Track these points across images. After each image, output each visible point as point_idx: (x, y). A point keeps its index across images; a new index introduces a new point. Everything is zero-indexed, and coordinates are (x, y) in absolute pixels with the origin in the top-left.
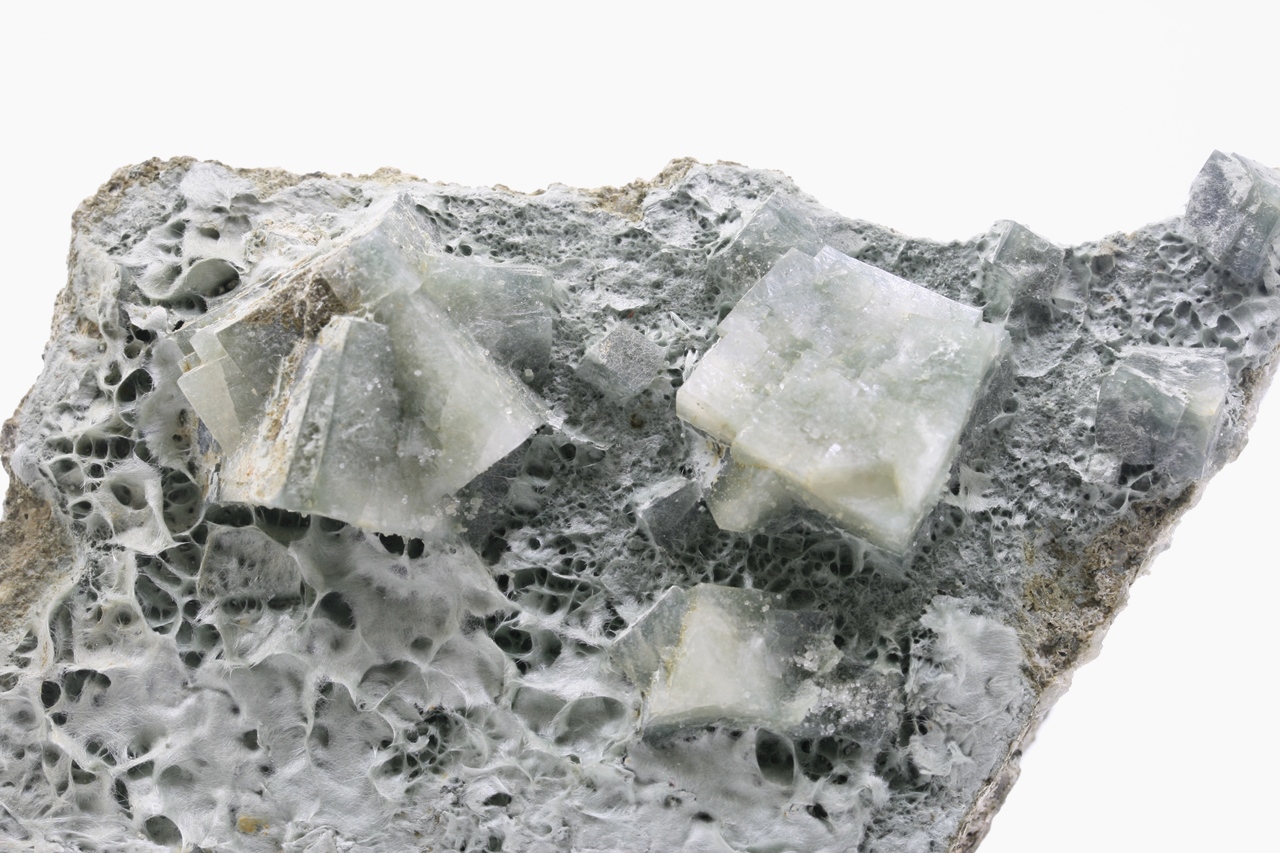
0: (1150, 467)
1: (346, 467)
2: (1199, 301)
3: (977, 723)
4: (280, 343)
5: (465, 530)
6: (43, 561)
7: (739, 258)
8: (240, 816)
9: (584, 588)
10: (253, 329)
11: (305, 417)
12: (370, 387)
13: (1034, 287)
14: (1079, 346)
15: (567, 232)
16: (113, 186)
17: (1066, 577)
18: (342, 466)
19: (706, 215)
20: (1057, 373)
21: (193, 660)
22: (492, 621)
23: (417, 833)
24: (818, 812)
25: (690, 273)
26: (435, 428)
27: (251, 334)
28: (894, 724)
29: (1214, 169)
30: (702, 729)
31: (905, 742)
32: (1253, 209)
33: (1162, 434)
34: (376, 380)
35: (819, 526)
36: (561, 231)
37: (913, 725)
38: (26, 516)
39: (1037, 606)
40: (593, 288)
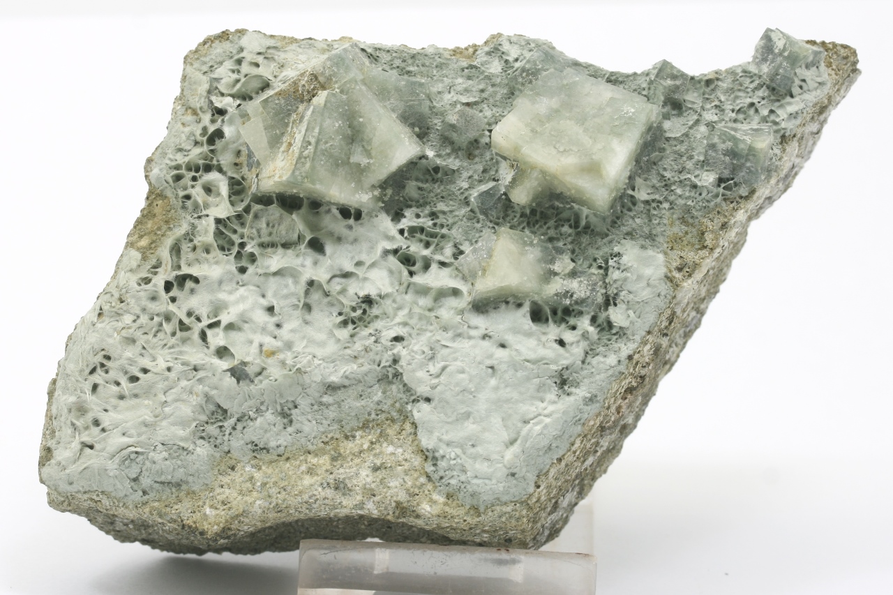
0: (732, 179)
1: (325, 163)
2: (759, 102)
3: (643, 301)
4: (292, 106)
5: (383, 205)
6: (164, 227)
7: (524, 74)
8: (264, 348)
9: (443, 236)
10: (278, 99)
11: (304, 138)
12: (337, 125)
13: (674, 92)
14: (697, 122)
15: (437, 67)
16: (205, 43)
17: (690, 235)
18: (322, 163)
19: (508, 58)
20: (686, 135)
21: (243, 270)
22: (395, 252)
23: (355, 357)
24: (561, 343)
25: (499, 85)
26: (369, 148)
27: (277, 102)
28: (600, 299)
29: (767, 37)
30: (502, 302)
31: (606, 309)
32: (786, 54)
33: (738, 160)
34: (340, 122)
35: (563, 203)
36: (434, 66)
37: (609, 301)
38: (157, 205)
39: (675, 248)
40: (450, 92)
